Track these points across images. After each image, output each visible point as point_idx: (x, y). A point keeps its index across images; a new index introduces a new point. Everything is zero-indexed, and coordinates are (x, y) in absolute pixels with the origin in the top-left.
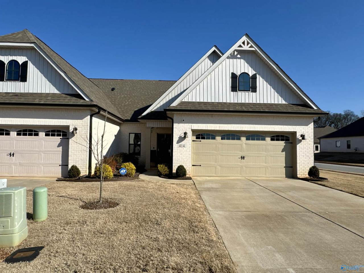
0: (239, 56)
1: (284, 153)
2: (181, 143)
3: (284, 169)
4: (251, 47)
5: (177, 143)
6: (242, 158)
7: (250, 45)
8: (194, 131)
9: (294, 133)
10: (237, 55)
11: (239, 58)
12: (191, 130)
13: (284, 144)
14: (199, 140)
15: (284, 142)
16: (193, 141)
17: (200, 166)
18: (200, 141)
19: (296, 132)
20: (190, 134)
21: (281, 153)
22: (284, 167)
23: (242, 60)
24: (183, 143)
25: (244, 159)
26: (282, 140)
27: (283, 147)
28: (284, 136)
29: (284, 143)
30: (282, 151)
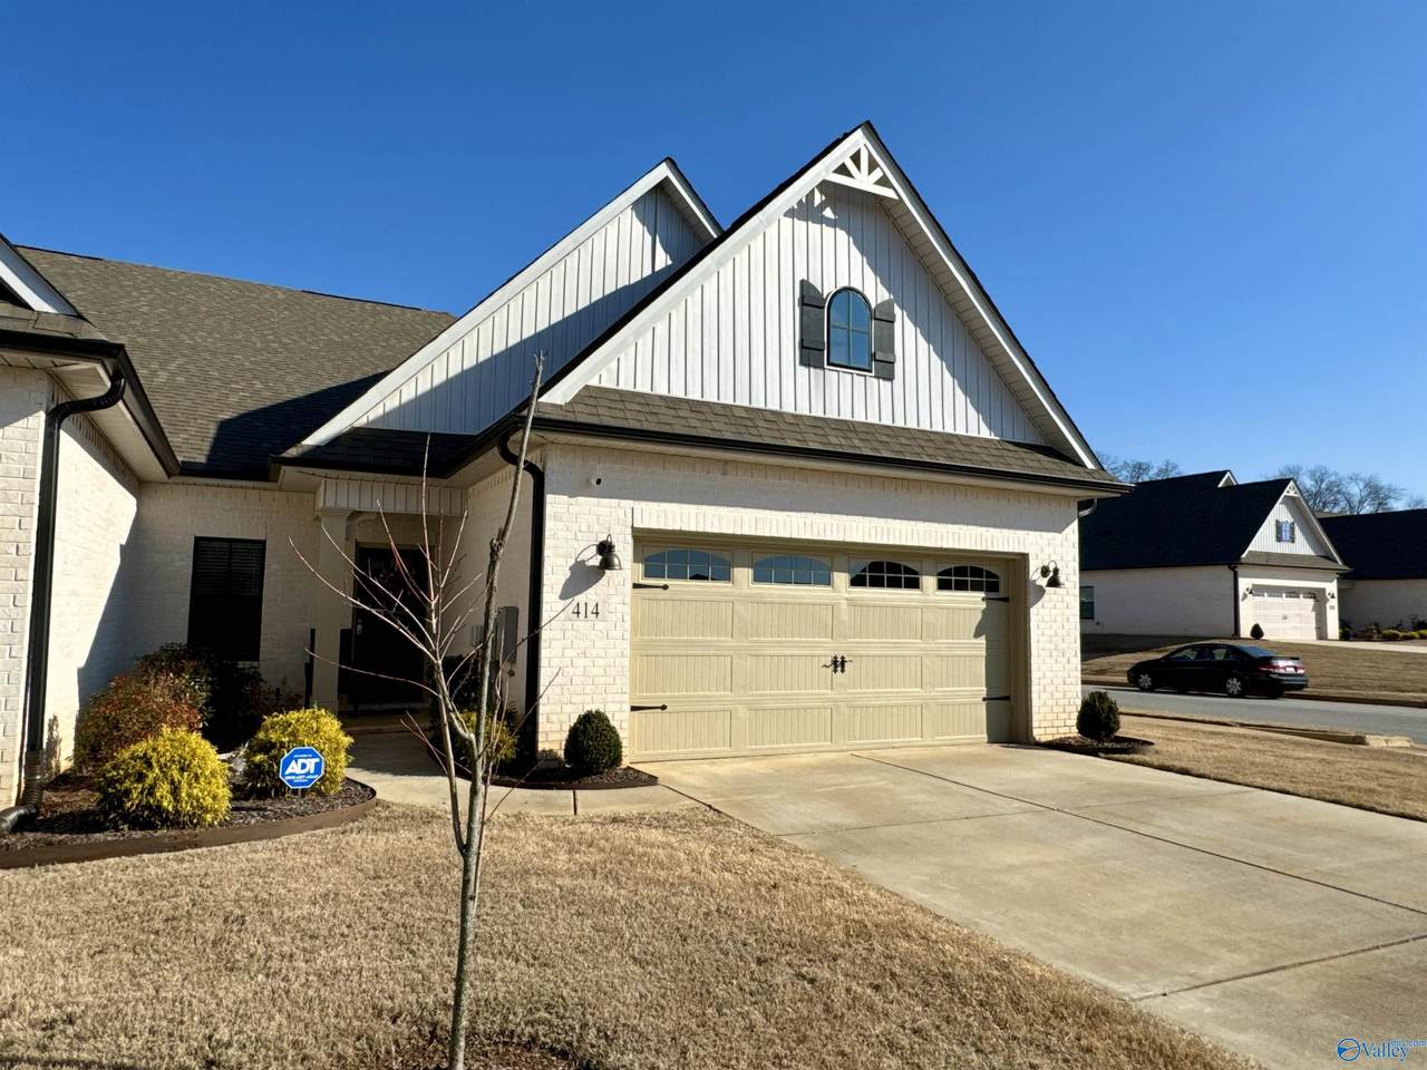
0: (828, 213)
1: (982, 641)
2: (581, 598)
3: (984, 705)
4: (883, 182)
5: (563, 596)
6: (836, 667)
7: (877, 174)
8: (642, 538)
9: (1021, 560)
10: (822, 206)
12: (630, 531)
13: (984, 605)
14: (662, 582)
15: (983, 595)
16: (636, 586)
17: (664, 708)
18: (665, 587)
19: (1027, 555)
21: (976, 641)
22: (984, 699)
23: (842, 235)
24: (590, 596)
25: (843, 671)
26: (976, 587)
27: (979, 616)
28: (982, 570)
29: (983, 599)
30: (977, 635)
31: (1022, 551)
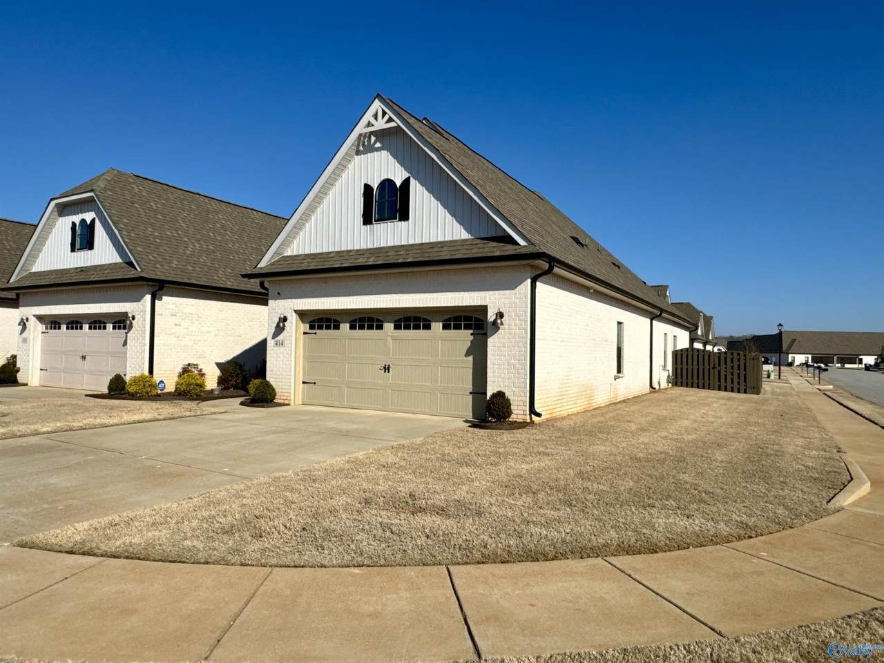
0: (378, 145)
1: (471, 358)
2: (278, 338)
3: (471, 397)
4: (390, 120)
5: (273, 338)
6: (385, 370)
7: (387, 117)
8: (302, 314)
9: (484, 309)
10: (375, 142)
11: (378, 150)
12: (295, 311)
13: (472, 338)
14: (314, 331)
15: (472, 331)
16: (304, 333)
17: (315, 383)
18: (315, 333)
19: (486, 306)
20: (293, 319)
21: (465, 358)
22: (471, 393)
23: (384, 153)
24: (281, 337)
25: (389, 372)
26: (467, 327)
27: (469, 344)
28: (472, 317)
29: (472, 334)
30: (467, 355)
31: (483, 304)
